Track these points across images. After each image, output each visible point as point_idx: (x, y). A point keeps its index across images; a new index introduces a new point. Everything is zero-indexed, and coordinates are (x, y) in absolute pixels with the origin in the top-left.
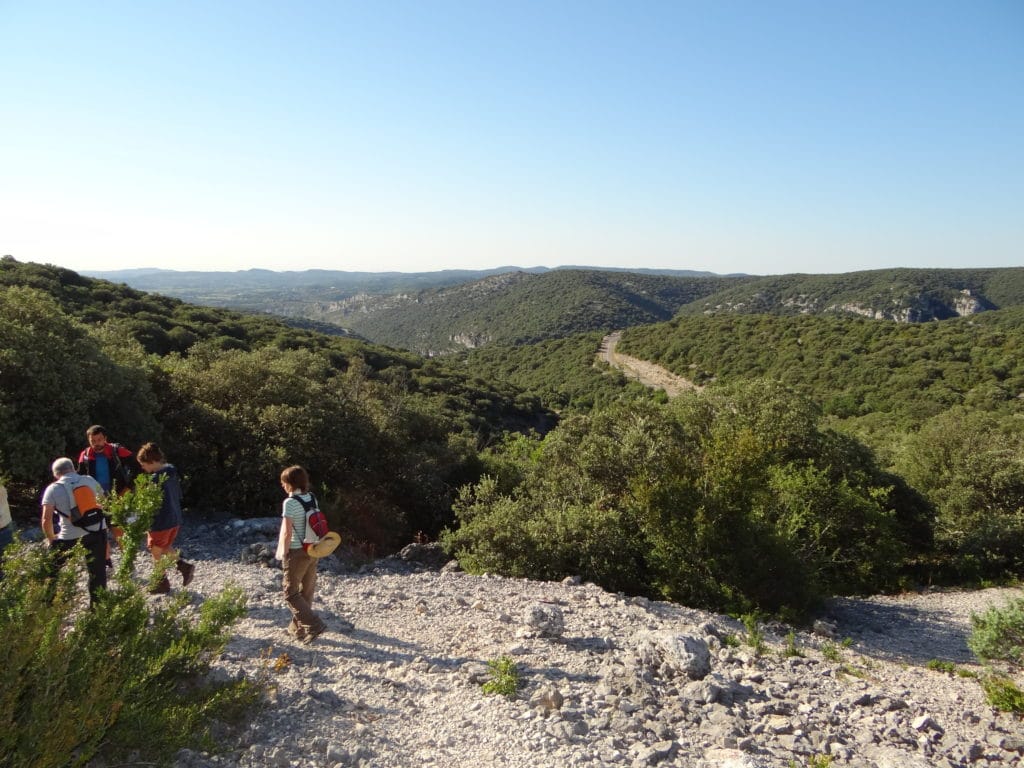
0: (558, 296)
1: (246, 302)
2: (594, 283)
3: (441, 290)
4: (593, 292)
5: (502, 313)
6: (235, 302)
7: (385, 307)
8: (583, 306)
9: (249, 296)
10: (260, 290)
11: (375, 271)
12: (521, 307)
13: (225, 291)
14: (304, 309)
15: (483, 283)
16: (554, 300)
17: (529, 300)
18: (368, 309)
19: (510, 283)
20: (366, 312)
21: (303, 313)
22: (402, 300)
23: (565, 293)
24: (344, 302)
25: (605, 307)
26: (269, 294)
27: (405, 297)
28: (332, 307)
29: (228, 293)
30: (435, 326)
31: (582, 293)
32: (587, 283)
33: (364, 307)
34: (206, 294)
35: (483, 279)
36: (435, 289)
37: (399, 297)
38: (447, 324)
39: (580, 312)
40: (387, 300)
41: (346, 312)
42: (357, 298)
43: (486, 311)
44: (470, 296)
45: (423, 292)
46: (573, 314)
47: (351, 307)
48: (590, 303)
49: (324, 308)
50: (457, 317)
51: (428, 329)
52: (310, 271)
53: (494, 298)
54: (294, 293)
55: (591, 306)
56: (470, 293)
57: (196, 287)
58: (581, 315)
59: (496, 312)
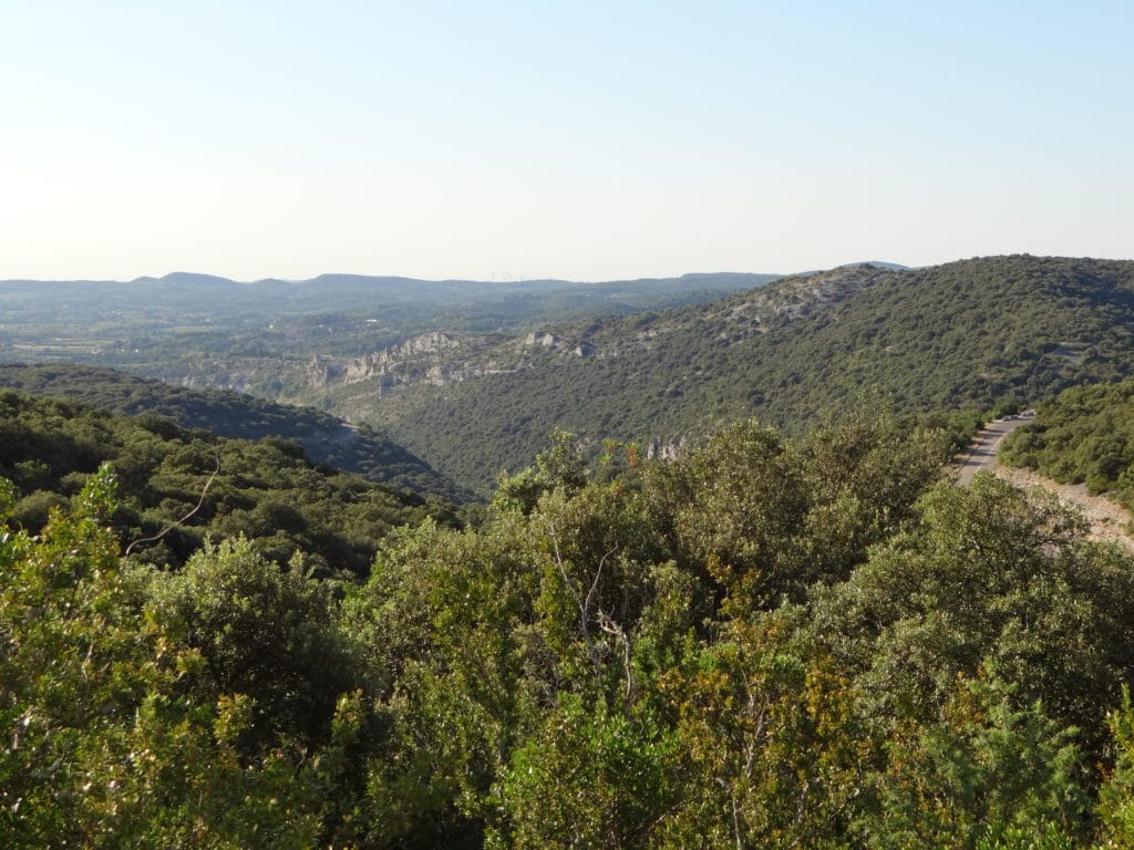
0: (960, 330)
1: (136, 358)
2: (1071, 293)
3: (647, 322)
4: (1062, 316)
5: (797, 381)
6: (109, 357)
7: (492, 369)
8: (1026, 356)
9: (147, 344)
10: (180, 330)
11: (498, 279)
12: (853, 362)
13: (92, 330)
14: (282, 379)
15: (761, 299)
16: (947, 341)
17: (876, 340)
18: (445, 373)
19: (838, 299)
20: (440, 383)
21: (278, 387)
22: (537, 349)
23: (981, 319)
24: (384, 357)
25: (1095, 357)
26: (193, 339)
27: (548, 340)
28: (352, 371)
29: (98, 335)
30: (616, 418)
31: (1029, 320)
32: (1052, 291)
33: (436, 371)
34: (37, 340)
35: (760, 290)
36: (632, 319)
37: (530, 340)
38: (646, 412)
39: (1016, 373)
40: (498, 350)
41: (387, 384)
42: (418, 345)
43: (753, 374)
44: (723, 335)
45: (595, 329)
46: (998, 378)
47: (401, 369)
48: (1049, 348)
49: (334, 374)
50: (676, 393)
51: (595, 427)
52: (326, 280)
53: (784, 339)
54: (267, 335)
55: (1051, 355)
56: (723, 326)
57: (17, 320)
58: (1017, 381)
59: (778, 376)
